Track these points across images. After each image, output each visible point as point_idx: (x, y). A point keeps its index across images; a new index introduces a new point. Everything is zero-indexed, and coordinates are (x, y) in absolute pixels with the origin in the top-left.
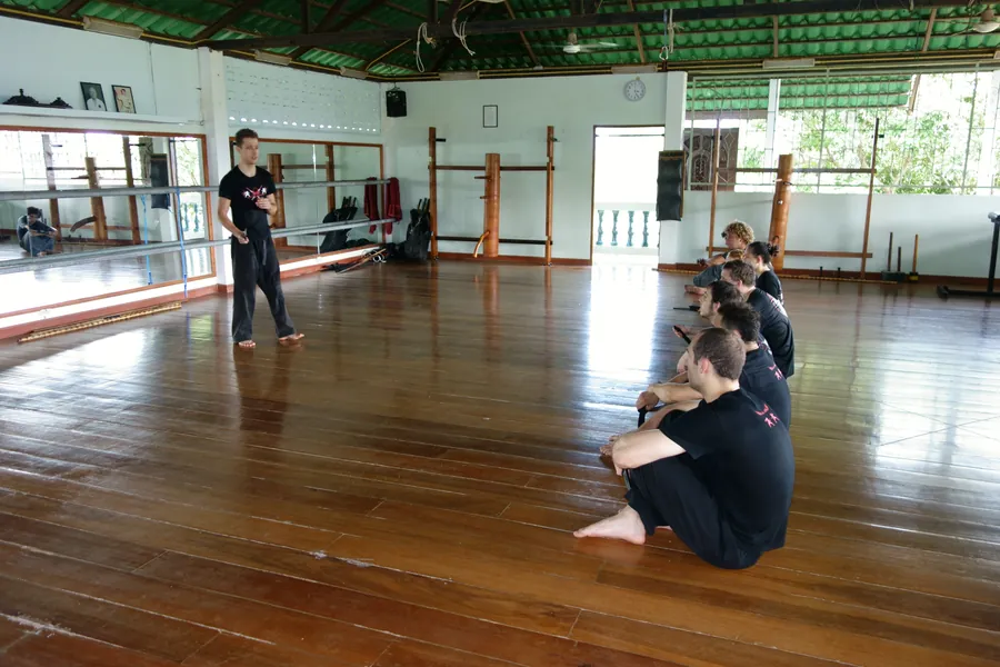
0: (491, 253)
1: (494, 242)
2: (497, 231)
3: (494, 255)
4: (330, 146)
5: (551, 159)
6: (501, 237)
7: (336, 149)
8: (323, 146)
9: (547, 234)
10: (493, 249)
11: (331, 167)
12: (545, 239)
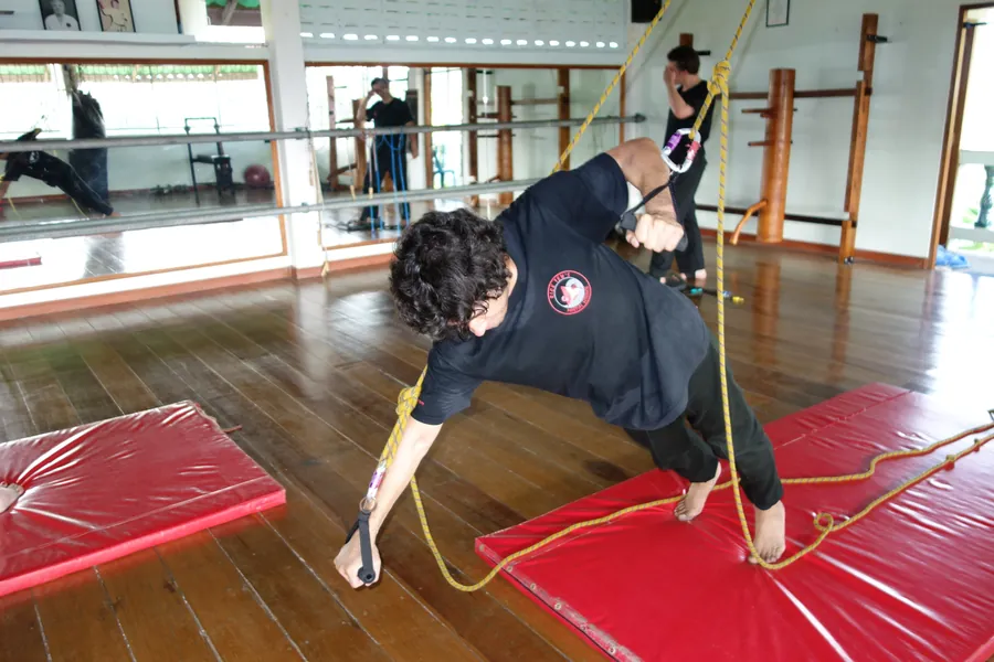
0: (768, 237)
1: (774, 217)
2: (783, 200)
3: (772, 240)
4: (564, 72)
5: (868, 75)
6: (789, 211)
7: (575, 76)
8: (555, 72)
9: (847, 208)
10: (772, 230)
11: (565, 102)
12: (846, 216)
